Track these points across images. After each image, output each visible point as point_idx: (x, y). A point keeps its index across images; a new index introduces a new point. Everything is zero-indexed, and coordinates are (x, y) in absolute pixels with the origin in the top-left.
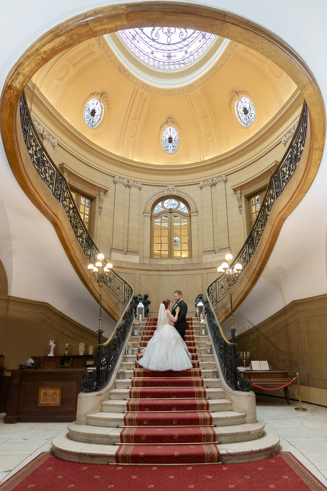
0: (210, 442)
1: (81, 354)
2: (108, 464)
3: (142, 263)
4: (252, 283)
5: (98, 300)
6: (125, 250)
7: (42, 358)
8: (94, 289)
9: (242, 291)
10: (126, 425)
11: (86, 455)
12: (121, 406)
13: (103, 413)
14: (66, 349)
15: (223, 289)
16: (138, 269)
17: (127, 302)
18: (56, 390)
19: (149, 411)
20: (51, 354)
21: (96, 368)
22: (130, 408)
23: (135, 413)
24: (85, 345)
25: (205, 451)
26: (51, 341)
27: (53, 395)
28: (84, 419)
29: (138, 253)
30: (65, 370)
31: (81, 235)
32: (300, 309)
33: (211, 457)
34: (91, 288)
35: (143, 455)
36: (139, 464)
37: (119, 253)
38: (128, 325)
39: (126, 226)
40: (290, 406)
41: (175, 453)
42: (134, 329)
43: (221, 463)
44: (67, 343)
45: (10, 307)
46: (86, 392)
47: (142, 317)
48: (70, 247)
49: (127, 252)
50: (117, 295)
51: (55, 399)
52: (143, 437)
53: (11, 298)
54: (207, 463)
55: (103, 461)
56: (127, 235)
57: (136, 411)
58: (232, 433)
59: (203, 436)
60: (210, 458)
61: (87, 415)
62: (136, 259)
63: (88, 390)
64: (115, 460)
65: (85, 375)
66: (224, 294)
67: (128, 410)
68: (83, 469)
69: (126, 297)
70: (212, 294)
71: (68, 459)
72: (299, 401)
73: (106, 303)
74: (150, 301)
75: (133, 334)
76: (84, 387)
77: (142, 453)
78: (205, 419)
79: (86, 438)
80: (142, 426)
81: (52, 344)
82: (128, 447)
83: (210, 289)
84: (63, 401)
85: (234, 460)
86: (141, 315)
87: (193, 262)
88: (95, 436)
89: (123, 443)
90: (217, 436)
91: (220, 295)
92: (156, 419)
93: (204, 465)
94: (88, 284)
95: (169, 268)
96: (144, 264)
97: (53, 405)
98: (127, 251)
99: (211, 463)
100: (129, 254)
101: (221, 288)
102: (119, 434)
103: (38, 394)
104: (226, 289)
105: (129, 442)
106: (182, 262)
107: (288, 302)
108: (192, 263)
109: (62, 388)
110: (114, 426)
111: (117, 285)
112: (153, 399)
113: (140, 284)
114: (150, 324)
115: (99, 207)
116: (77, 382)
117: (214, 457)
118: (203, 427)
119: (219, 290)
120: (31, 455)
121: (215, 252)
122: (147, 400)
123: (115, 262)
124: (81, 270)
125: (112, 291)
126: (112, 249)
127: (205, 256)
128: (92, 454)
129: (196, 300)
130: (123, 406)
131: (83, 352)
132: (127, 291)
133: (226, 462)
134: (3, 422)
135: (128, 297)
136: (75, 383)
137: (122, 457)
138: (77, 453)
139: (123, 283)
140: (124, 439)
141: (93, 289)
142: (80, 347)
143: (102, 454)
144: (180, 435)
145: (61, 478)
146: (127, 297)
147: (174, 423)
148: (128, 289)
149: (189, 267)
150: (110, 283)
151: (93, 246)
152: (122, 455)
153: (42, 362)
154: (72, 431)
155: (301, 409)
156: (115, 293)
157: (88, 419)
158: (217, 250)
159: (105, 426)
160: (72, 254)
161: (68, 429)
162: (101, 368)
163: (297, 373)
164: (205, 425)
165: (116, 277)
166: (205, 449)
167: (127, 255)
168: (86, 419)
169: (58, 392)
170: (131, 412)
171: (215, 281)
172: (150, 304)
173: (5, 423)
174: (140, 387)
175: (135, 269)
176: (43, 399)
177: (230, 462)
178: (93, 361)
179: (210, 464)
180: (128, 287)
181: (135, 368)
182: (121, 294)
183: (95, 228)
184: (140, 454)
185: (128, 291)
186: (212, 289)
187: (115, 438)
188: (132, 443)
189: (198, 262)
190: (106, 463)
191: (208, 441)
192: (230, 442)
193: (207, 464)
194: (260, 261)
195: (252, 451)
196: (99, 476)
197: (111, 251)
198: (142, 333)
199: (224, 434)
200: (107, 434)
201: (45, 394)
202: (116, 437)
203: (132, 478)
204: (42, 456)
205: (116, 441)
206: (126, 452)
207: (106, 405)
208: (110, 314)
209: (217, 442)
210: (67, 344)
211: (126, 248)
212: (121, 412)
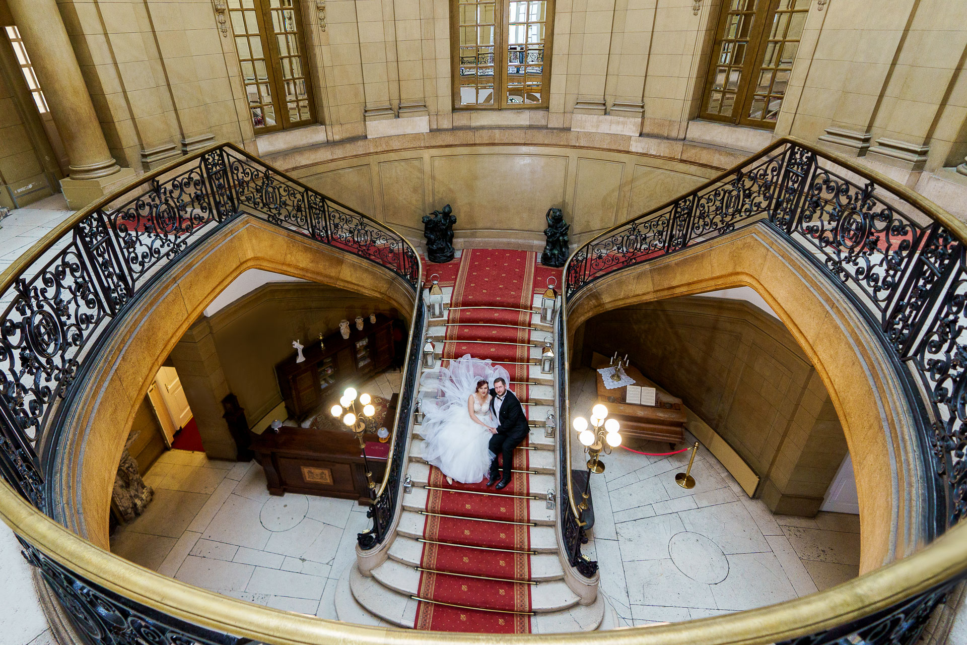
1: (347, 336)
3: (435, 128)
6: (396, 106)
13: (390, 565)
15: (599, 261)
16: (427, 147)
18: (324, 471)
20: (301, 359)
26: (294, 343)
27: (321, 475)
29: (425, 106)
32: (749, 321)
37: (383, 119)
39: (391, 38)
49: (399, 112)
51: (324, 478)
56: (395, 64)
61: (372, 572)
62: (419, 124)
66: (601, 270)
69: (407, 267)
74: (456, 219)
81: (298, 345)
87: (551, 125)
91: (593, 271)
95: (494, 140)
96: (438, 131)
97: (324, 483)
98: (400, 109)
100: (406, 114)
101: (596, 259)
104: (606, 262)
106: (524, 119)
108: (547, 128)
110: (406, 594)
113: (433, 178)
115: (318, 8)
119: (593, 262)
121: (605, 111)
123: (376, 141)
126: (366, 111)
127: (580, 116)
132: (407, 257)
139: (398, 241)
148: (410, 254)
149: (539, 140)
155: (686, 479)
158: (609, 104)
159: (395, 590)
165: (383, 232)
167: (401, 117)
171: (587, 245)
173: (270, 494)
175: (420, 147)
176: (309, 477)
180: (409, 250)
182: (397, 260)
183: (320, 70)
189: (560, 126)
197: (365, 116)
200: (398, 621)
201: (310, 472)
211: (396, 96)
212: (414, 567)
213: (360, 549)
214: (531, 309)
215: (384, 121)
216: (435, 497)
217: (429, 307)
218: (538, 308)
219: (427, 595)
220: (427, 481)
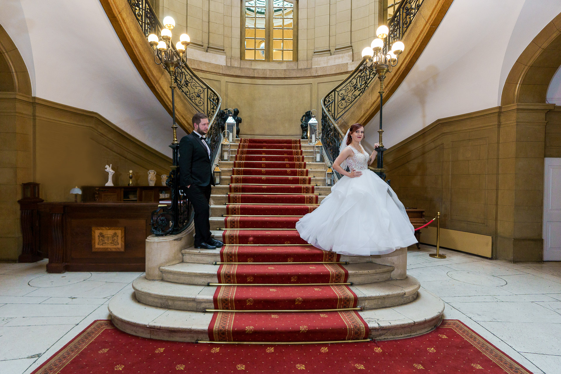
0: (349, 308)
1: (152, 184)
2: (197, 343)
3: (230, 65)
4: (390, 91)
5: (171, 111)
6: (206, 45)
7: (97, 189)
8: (163, 94)
9: (374, 103)
10: (221, 283)
11: (162, 330)
12: (212, 254)
13: (184, 264)
14: (131, 178)
15: (343, 102)
16: (224, 74)
17: (212, 115)
18: (117, 231)
19: (253, 262)
20: (110, 183)
21: (170, 202)
22: (225, 258)
23: (233, 264)
24: (157, 174)
25: (346, 323)
27: (113, 237)
28: (157, 272)
29: (224, 50)
30: (131, 204)
31: (137, 4)
32: (445, 131)
33: (356, 333)
34: (160, 91)
35: (251, 331)
36: (245, 343)
37: (198, 49)
38: (214, 145)
39: (206, 9)
40: (420, 251)
41: (301, 327)
42: (222, 152)
43: (369, 340)
44: (130, 170)
45: (37, 114)
46: (157, 235)
47: (233, 137)
48: (120, 18)
49: (208, 49)
50: (197, 105)
51: (116, 242)
52: (248, 302)
53: (37, 101)
54: (348, 340)
55: (189, 338)
56: (207, 24)
57: (234, 262)
58: (381, 296)
59: (339, 300)
60: (354, 333)
61: (162, 268)
62: (220, 60)
63: (160, 233)
64: (208, 336)
65: (155, 211)
66: (345, 108)
67: (222, 261)
68: (157, 352)
69: (209, 109)
70: (328, 108)
71: (134, 334)
72: (436, 246)
73: (182, 116)
74: (241, 119)
75: (222, 158)
76: (154, 228)
77: (249, 328)
78: (337, 275)
79: (161, 301)
80: (244, 283)
82: (226, 315)
83: (326, 101)
84: (127, 245)
85: (387, 336)
86: (231, 134)
87: (300, 68)
88: (174, 299)
89: (218, 309)
90: (359, 299)
91: (340, 110)
92: (266, 275)
93: (344, 343)
94: (154, 85)
95: (266, 75)
96: (231, 67)
97: (114, 250)
98: (208, 47)
99: (354, 340)
100: (211, 51)
101: (341, 101)
102: (211, 297)
103: (91, 235)
104: (348, 101)
105: (228, 309)
106: (284, 66)
107: (430, 120)
108: (298, 69)
109: (125, 228)
110: (203, 284)
111: (196, 91)
112: (257, 245)
113: (227, 95)
114: (244, 146)
116: (146, 220)
117: (361, 333)
118: (335, 285)
119: (339, 103)
120: (77, 325)
121: (331, 54)
122: (248, 246)
123: (191, 61)
124: (141, 61)
125: (190, 99)
127: (316, 58)
128: (170, 328)
129: (302, 120)
130: (214, 256)
131: (154, 182)
132: (210, 101)
133: (375, 338)
134: (46, 270)
135: (213, 109)
136: (142, 222)
137: (218, 333)
138: (148, 326)
139: (204, 89)
140: (220, 305)
141: (161, 93)
142: (149, 175)
143: (186, 329)
144: (305, 299)
145: (121, 369)
146: (211, 109)
147: (292, 281)
148: (212, 98)
149: (294, 75)
150: (187, 87)
151: (157, 26)
152: (218, 330)
153: (96, 194)
154: (140, 291)
155: (438, 255)
156: (194, 102)
157: (163, 273)
158: (333, 50)
159: (189, 283)
160: (124, 31)
161: (134, 288)
162: (179, 202)
163: (439, 213)
164: (338, 283)
165: (194, 79)
166: (343, 320)
167: (209, 52)
168: (160, 273)
169: (119, 232)
170: (227, 264)
171: (334, 90)
172: (241, 122)
173: (48, 273)
174: (237, 228)
175: (220, 74)
176: (99, 243)
177: (382, 337)
178: (168, 193)
179: (353, 342)
180: (212, 95)
181: (228, 202)
182: (202, 103)
184: (246, 330)
185: (212, 100)
186: (329, 101)
187: (205, 302)
188: (231, 310)
189: (306, 67)
190: (194, 341)
191: (345, 307)
192: (376, 307)
193: (350, 341)
194: (409, 56)
195: (415, 323)
196: (184, 366)
198: (234, 157)
199: (370, 297)
200: (193, 296)
201: (101, 235)
202: (207, 301)
203: (238, 369)
204: (94, 328)
205: (208, 307)
206: (224, 325)
207: (190, 254)
208: (188, 131)
209: (358, 308)
210: (131, 172)
211: (207, 42)
212: (212, 264)
215: (198, 51)
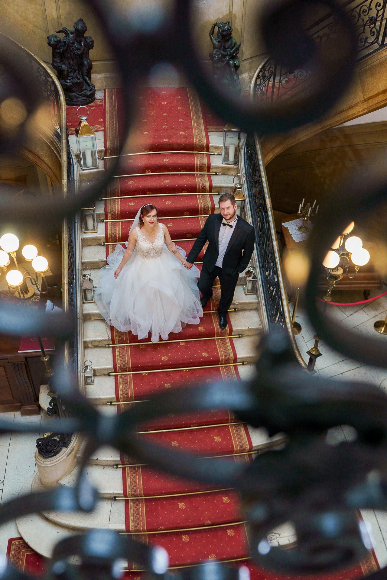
74: (92, 42)
83: (259, 78)
110: (109, 497)
155: (385, 326)
186: (265, 76)
212: (112, 466)
213: (41, 458)
214: (208, 151)
216: (126, 383)
217: (78, 156)
218: (217, 148)
219: (135, 491)
220: (112, 366)
